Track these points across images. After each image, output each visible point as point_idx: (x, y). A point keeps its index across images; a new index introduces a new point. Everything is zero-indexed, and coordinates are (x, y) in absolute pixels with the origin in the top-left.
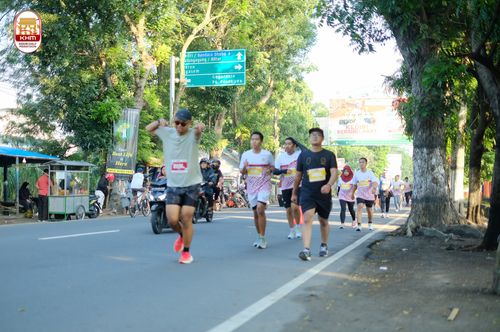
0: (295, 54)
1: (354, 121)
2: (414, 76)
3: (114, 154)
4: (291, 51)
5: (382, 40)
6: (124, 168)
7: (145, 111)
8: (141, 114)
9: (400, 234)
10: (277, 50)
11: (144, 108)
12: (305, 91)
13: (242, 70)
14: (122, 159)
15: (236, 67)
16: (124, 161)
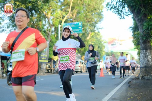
0: (97, 23)
1: (115, 44)
2: (139, 26)
3: (42, 55)
4: (96, 23)
5: (128, 15)
6: (44, 60)
7: (51, 42)
8: (50, 43)
9: (137, 79)
10: (91, 23)
11: (51, 41)
12: (100, 35)
13: (81, 28)
14: (44, 57)
15: (79, 28)
16: (45, 58)
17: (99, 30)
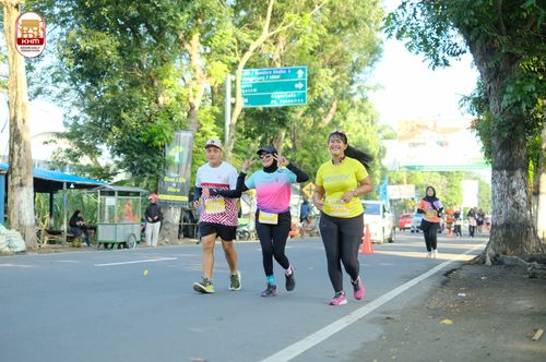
0: (359, 71)
1: (424, 144)
2: (492, 93)
3: (166, 179)
4: (355, 68)
6: (176, 194)
8: (194, 136)
9: (478, 263)
10: (342, 67)
12: (371, 112)
13: (303, 89)
14: (174, 185)
15: (297, 86)
16: (176, 187)
17: (368, 93)
